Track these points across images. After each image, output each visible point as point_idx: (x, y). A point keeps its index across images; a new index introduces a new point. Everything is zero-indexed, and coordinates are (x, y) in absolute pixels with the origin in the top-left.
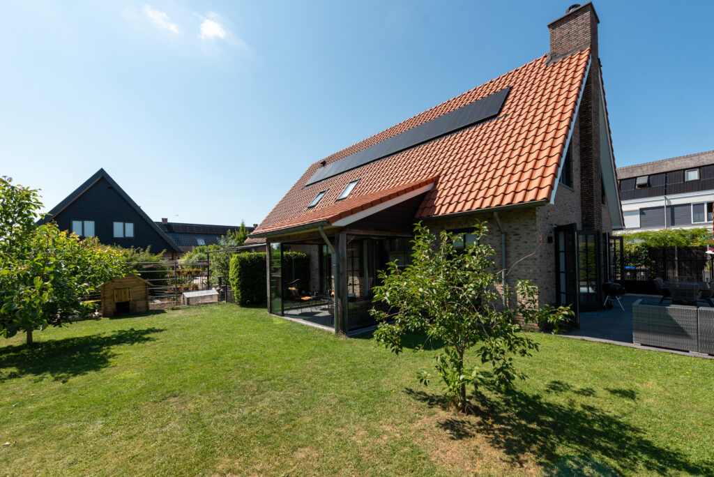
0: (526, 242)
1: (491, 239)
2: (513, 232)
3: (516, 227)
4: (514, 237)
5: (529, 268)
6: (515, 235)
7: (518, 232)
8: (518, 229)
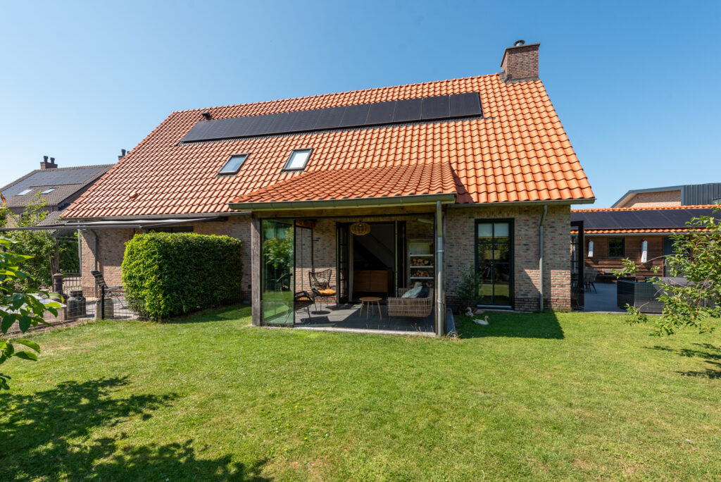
0: (561, 234)
1: (527, 230)
2: (549, 225)
3: (553, 220)
4: (550, 230)
5: (563, 257)
6: (551, 227)
7: (555, 225)
8: (553, 222)
